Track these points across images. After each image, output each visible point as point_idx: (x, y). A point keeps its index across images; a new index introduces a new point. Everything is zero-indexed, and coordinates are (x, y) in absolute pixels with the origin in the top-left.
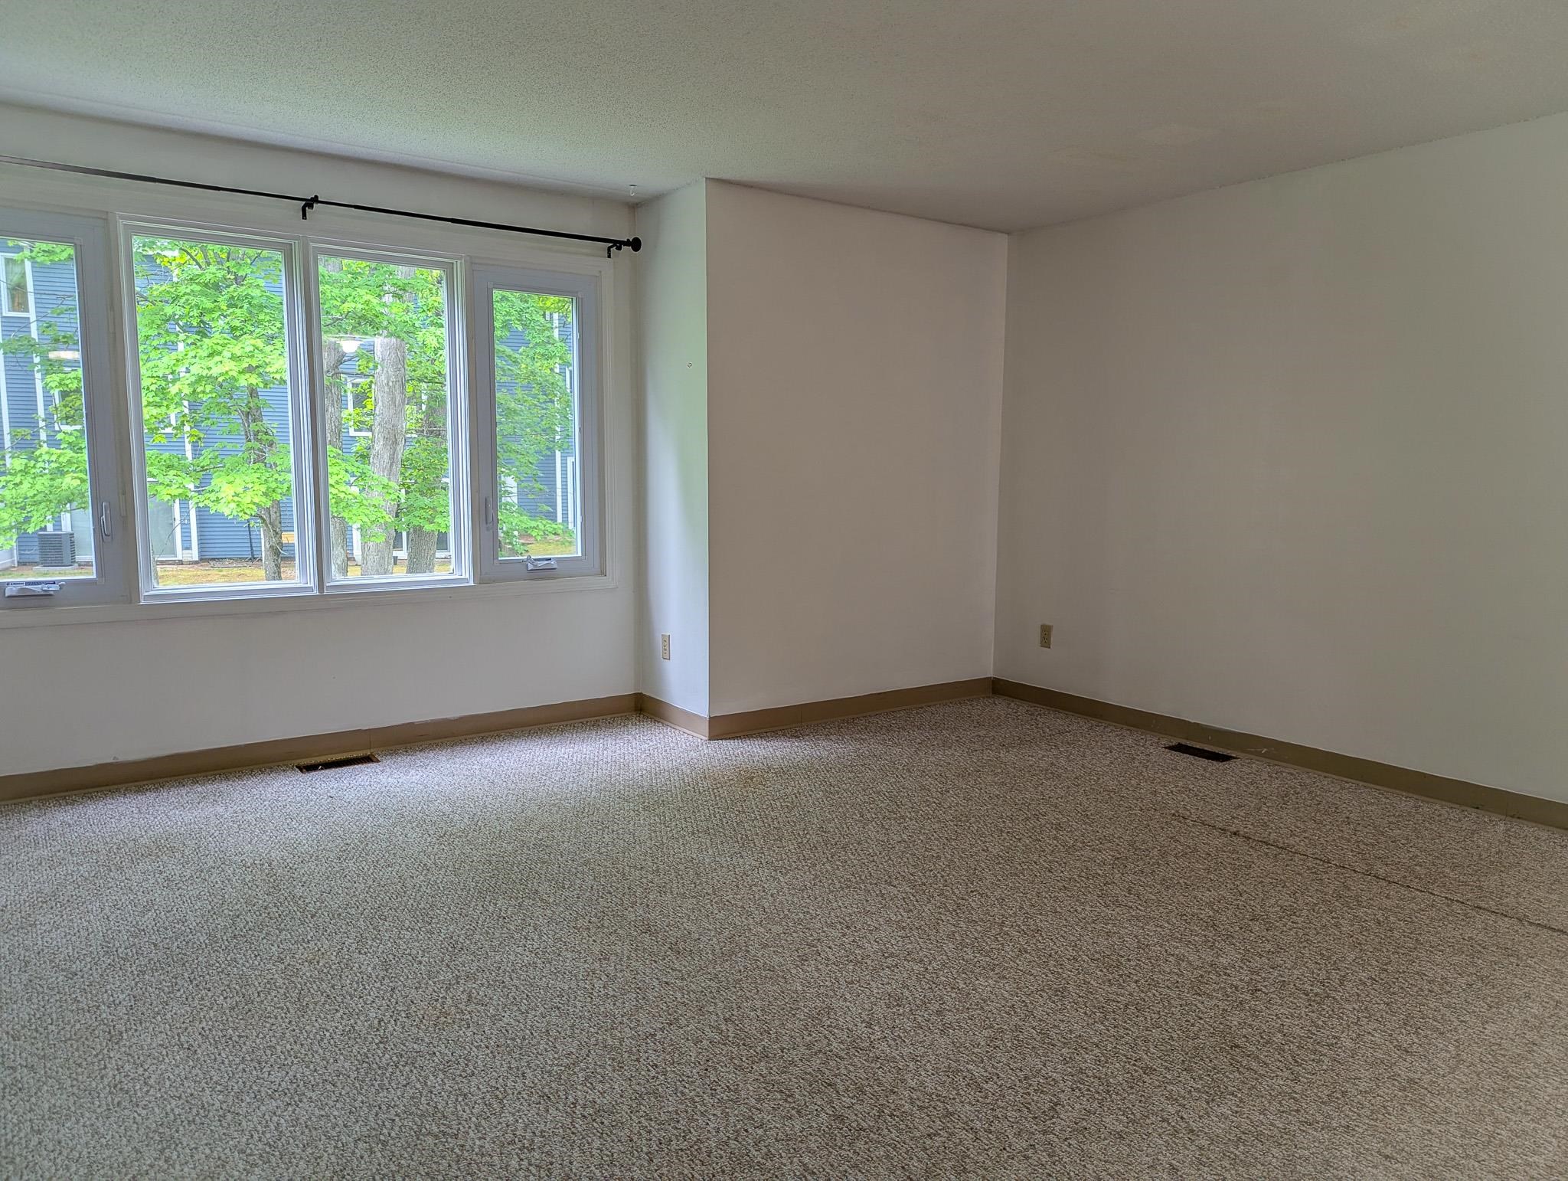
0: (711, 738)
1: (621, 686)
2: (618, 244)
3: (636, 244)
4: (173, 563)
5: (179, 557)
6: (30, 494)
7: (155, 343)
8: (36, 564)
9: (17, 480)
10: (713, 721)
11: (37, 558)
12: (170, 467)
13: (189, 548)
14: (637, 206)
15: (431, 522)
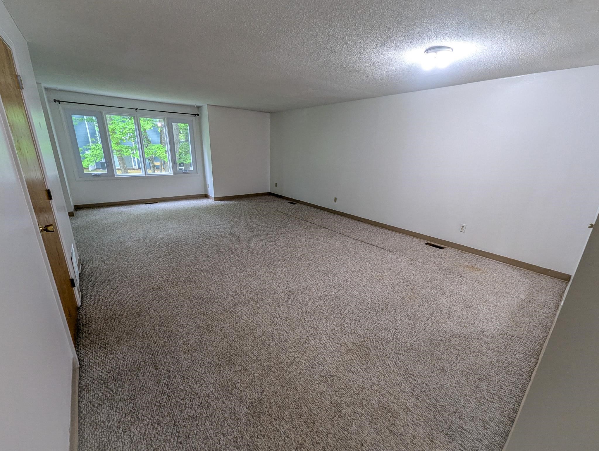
0: (215, 201)
1: (203, 193)
2: (195, 115)
3: (198, 115)
4: (133, 169)
5: (134, 168)
6: (96, 154)
7: (120, 120)
8: (101, 169)
9: (93, 151)
10: (215, 198)
11: (101, 167)
12: (127, 148)
13: (136, 166)
14: (199, 107)
15: (185, 161)
